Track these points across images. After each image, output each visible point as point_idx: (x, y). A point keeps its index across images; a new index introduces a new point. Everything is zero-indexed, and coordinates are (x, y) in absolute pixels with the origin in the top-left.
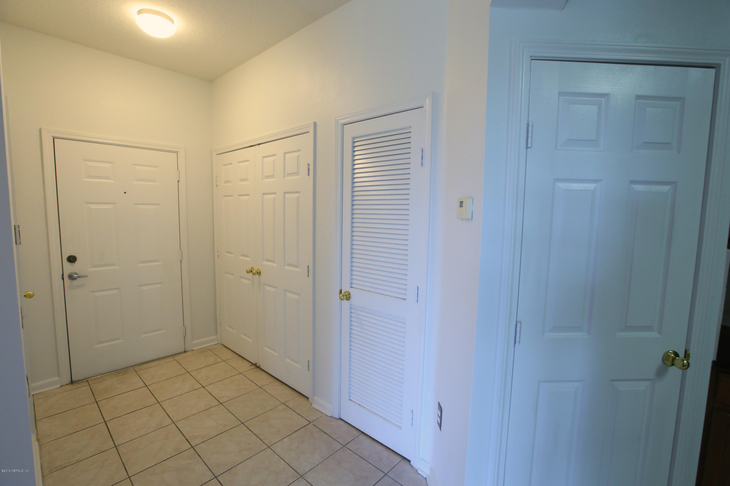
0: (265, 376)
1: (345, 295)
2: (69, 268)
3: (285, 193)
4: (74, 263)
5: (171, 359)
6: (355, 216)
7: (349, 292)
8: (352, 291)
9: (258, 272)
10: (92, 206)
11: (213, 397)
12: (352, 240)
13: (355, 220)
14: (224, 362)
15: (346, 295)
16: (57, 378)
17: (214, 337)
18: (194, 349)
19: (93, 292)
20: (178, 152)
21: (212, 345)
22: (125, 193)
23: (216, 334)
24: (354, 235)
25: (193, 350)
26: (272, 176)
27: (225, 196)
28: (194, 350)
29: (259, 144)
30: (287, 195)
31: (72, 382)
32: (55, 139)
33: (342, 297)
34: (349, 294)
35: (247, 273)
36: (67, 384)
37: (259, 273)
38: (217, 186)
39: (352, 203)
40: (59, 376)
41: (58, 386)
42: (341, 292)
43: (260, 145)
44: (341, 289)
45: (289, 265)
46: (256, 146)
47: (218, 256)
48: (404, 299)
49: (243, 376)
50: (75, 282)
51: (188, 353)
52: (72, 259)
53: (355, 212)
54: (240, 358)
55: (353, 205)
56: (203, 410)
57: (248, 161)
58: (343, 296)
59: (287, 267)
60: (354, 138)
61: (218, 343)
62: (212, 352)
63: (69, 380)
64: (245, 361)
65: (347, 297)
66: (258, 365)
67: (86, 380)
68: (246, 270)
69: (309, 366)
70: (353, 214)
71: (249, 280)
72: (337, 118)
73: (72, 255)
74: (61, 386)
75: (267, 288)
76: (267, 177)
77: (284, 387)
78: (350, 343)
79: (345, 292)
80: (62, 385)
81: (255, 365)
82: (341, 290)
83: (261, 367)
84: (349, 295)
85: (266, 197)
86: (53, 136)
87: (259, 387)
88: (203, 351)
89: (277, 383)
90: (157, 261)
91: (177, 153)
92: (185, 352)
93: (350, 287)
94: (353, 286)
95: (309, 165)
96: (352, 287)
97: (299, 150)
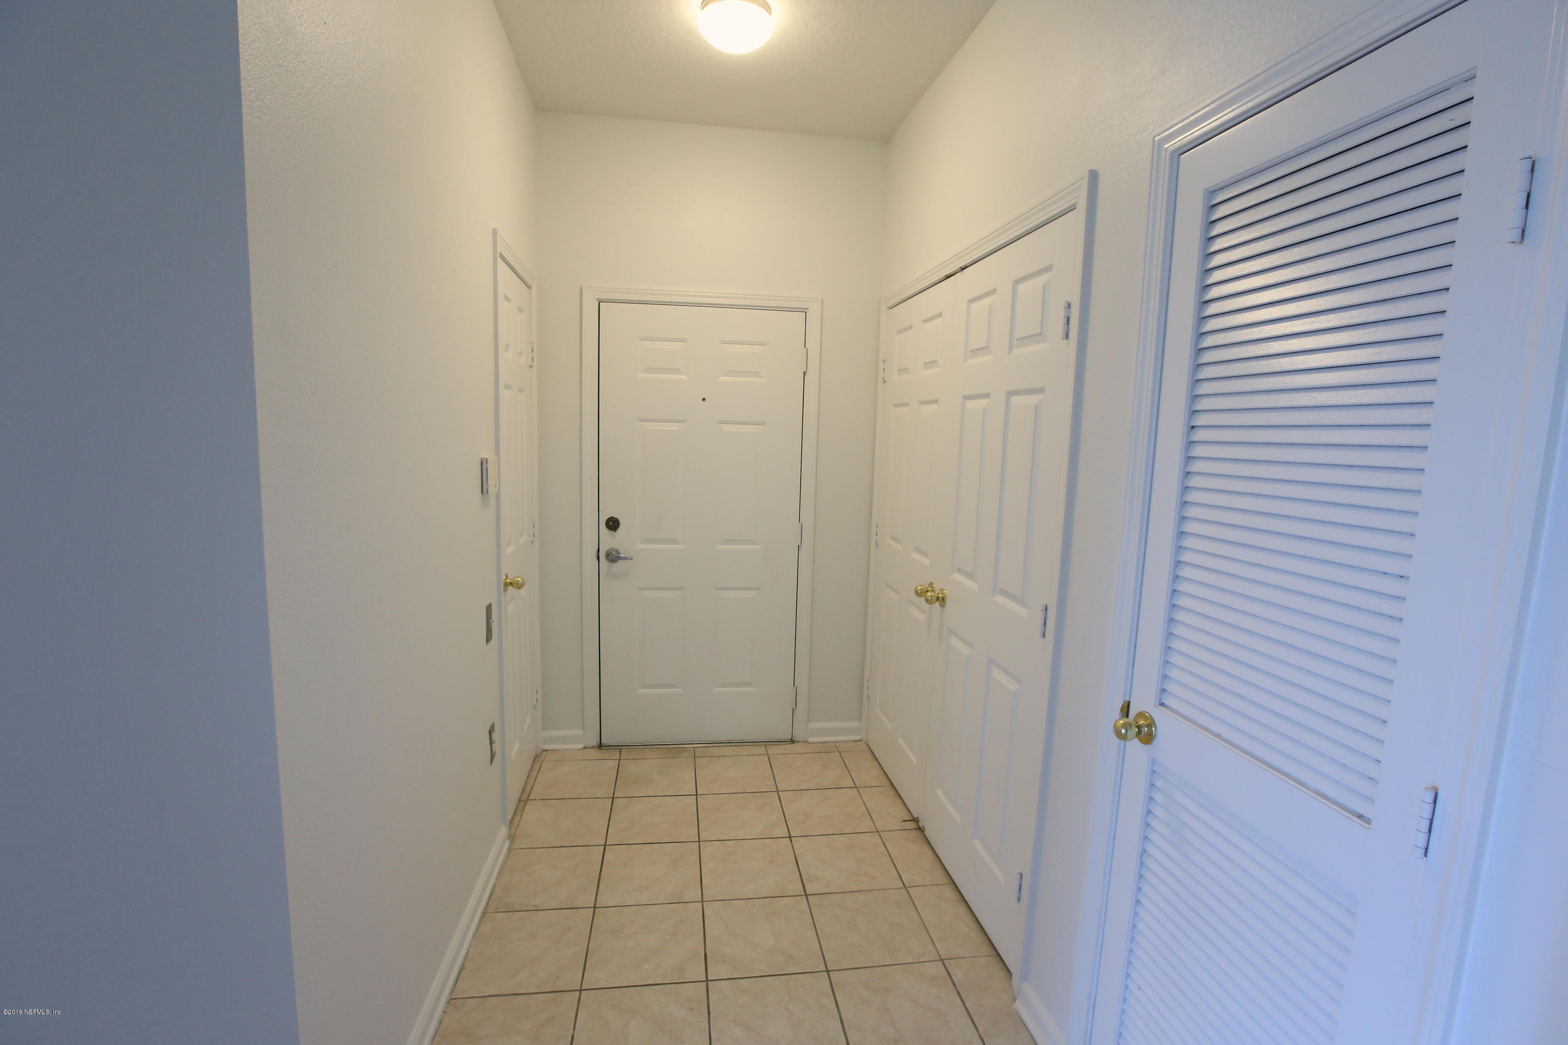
0: (928, 860)
1: (1134, 727)
2: (609, 540)
3: (1010, 394)
4: (616, 531)
5: (762, 750)
6: (1196, 467)
7: (1153, 719)
8: (1159, 715)
9: (938, 599)
10: (649, 426)
11: (799, 869)
12: (1179, 548)
13: (1194, 482)
14: (855, 790)
15: (1139, 727)
16: (579, 732)
17: (855, 724)
18: (811, 740)
19: (640, 589)
20: (807, 309)
21: (847, 741)
22: (704, 399)
23: (860, 718)
24: (1187, 533)
25: (806, 742)
26: (984, 350)
27: (897, 405)
28: (809, 743)
29: (963, 269)
30: (1015, 400)
31: (601, 746)
32: (601, 303)
33: (1123, 731)
34: (1151, 724)
35: (916, 597)
36: (593, 747)
37: (942, 600)
38: (885, 381)
39: (1190, 419)
40: (583, 729)
41: (581, 746)
42: (1126, 710)
43: (964, 271)
44: (1128, 700)
45: (1004, 593)
46: (956, 275)
47: (877, 544)
48: (1360, 817)
49: (879, 840)
50: (618, 567)
51: (796, 744)
52: (613, 524)
53: (1197, 451)
54: (893, 793)
55: (1193, 427)
56: (765, 894)
57: (940, 315)
58: (1127, 726)
59: (999, 599)
60: (1213, 192)
61: (861, 740)
62: (841, 756)
63: (595, 742)
64: (898, 801)
65: (1143, 733)
66: (921, 824)
67: (619, 747)
68: (914, 588)
69: (1020, 890)
70: (1189, 459)
71: (923, 611)
72: (1156, 138)
73: (615, 517)
74: (585, 748)
75: (955, 643)
76: (976, 352)
77: (962, 910)
78: (1139, 882)
79: (1141, 715)
80: (586, 746)
81: (916, 820)
82: (1129, 703)
83: (926, 833)
84: (1149, 726)
85: (971, 404)
86: (597, 299)
87: (904, 884)
88: (826, 749)
89: (949, 892)
90: (752, 542)
91: (806, 312)
92: (792, 741)
93: (1157, 703)
94: (1168, 701)
95: (1069, 306)
96: (1162, 704)
97: (1049, 268)
